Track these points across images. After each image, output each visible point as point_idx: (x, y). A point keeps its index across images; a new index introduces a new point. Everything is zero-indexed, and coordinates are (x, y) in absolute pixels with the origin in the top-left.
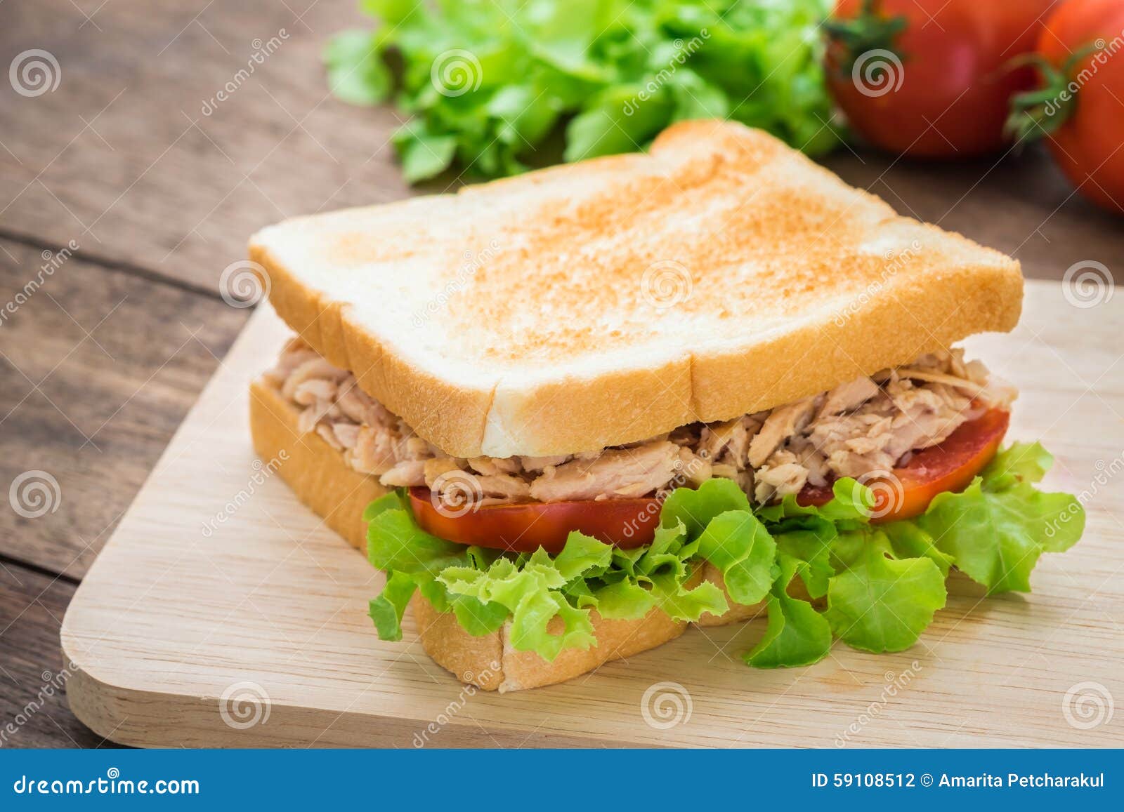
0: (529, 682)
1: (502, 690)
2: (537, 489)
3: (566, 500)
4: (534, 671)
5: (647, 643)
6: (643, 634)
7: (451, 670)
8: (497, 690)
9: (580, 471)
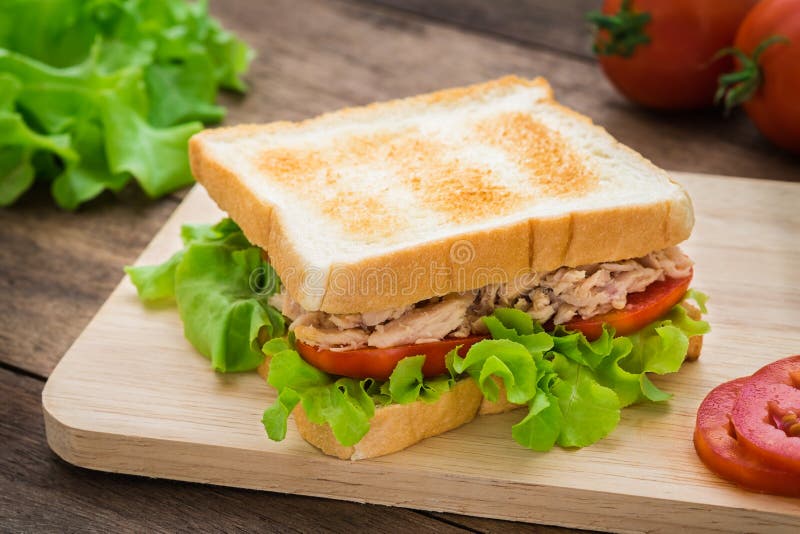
0: (371, 453)
1: (353, 459)
2: (373, 340)
3: (395, 347)
4: (375, 445)
5: (450, 426)
6: (447, 420)
7: (319, 447)
8: (349, 459)
9: (401, 325)
